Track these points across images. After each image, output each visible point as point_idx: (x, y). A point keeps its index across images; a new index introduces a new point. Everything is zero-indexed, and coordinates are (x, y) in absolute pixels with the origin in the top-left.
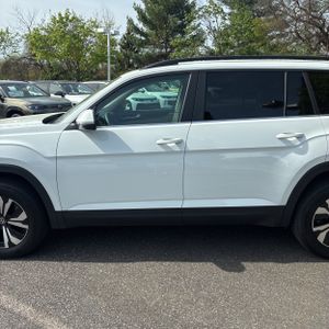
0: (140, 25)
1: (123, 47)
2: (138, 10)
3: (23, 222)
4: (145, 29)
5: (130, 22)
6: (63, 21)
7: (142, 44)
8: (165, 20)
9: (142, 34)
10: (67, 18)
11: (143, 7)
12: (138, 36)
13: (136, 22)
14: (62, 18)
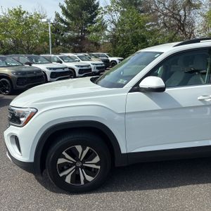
2: (62, 7)
3: (97, 164)
7: (66, 30)
8: (81, 14)
12: (62, 25)
13: (61, 15)
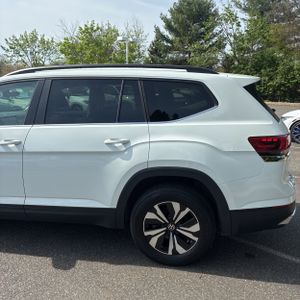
0: (166, 33)
1: (151, 53)
4: (171, 37)
5: (157, 30)
6: (88, 31)
9: (168, 41)
10: (92, 29)
11: (169, 16)
14: (87, 29)
